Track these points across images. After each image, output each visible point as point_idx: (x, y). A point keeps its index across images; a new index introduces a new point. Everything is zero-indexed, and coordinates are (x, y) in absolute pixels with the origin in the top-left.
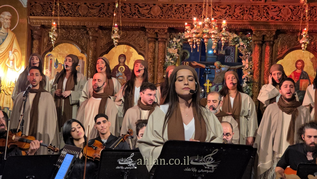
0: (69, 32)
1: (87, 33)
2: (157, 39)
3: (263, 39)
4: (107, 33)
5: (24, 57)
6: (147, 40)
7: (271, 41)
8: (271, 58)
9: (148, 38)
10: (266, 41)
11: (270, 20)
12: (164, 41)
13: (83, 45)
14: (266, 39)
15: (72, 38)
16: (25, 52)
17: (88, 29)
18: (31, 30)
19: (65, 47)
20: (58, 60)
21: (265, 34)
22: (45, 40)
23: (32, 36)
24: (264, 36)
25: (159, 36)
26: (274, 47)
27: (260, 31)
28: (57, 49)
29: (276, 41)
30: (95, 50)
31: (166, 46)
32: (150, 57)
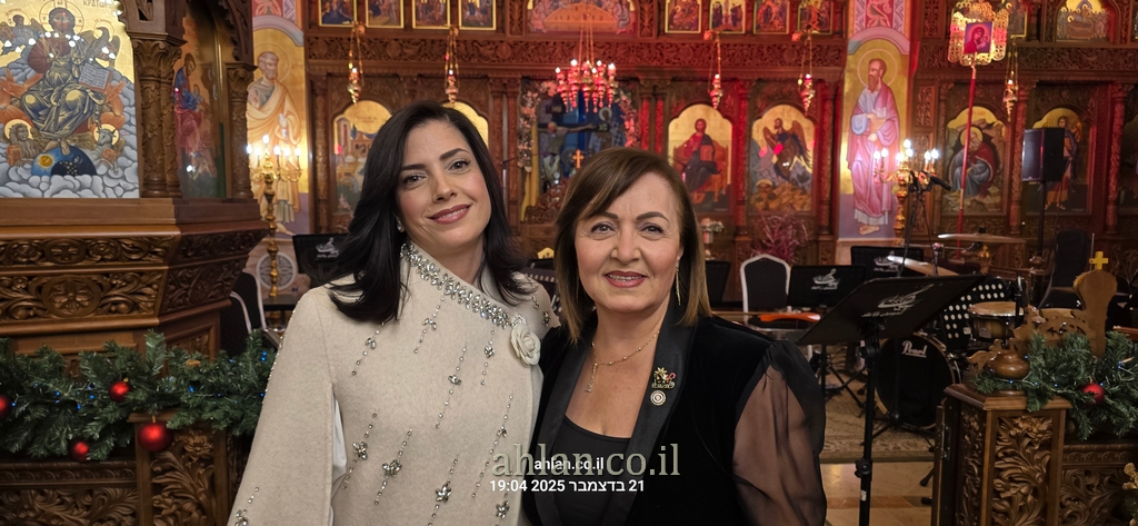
0: (374, 83)
1: (400, 85)
2: (505, 94)
3: (654, 90)
5: (304, 123)
6: (491, 94)
10: (657, 94)
11: (665, 64)
13: (394, 103)
17: (402, 79)
18: (312, 81)
19: (366, 106)
20: (357, 126)
21: (657, 83)
22: (333, 96)
23: (313, 91)
24: (655, 87)
25: (508, 89)
27: (650, 80)
28: (354, 110)
31: (519, 103)
32: (495, 119)
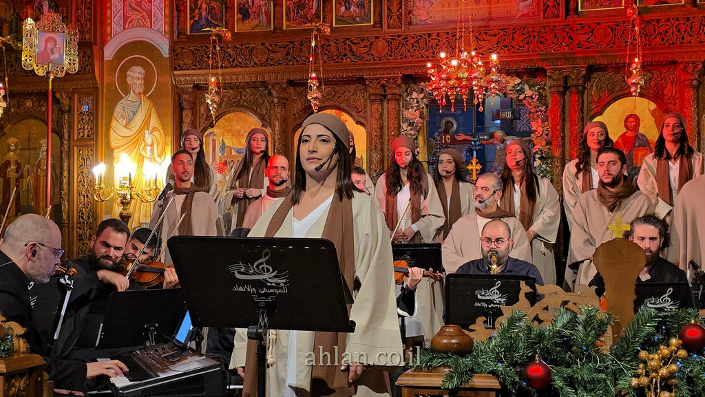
0: (240, 93)
1: (270, 94)
2: (385, 97)
3: (566, 82)
4: (302, 91)
6: (369, 98)
7: (579, 86)
8: (581, 115)
9: (370, 95)
10: (570, 86)
11: (576, 50)
12: (397, 99)
13: (265, 113)
14: (570, 83)
15: (245, 103)
16: (170, 130)
17: (270, 87)
18: (178, 94)
19: (236, 118)
20: (225, 141)
21: (568, 73)
22: (202, 109)
23: (180, 104)
24: (566, 77)
25: (388, 91)
26: (585, 96)
27: (559, 70)
28: (223, 123)
29: (588, 85)
30: (284, 120)
31: (401, 106)
32: (375, 126)
